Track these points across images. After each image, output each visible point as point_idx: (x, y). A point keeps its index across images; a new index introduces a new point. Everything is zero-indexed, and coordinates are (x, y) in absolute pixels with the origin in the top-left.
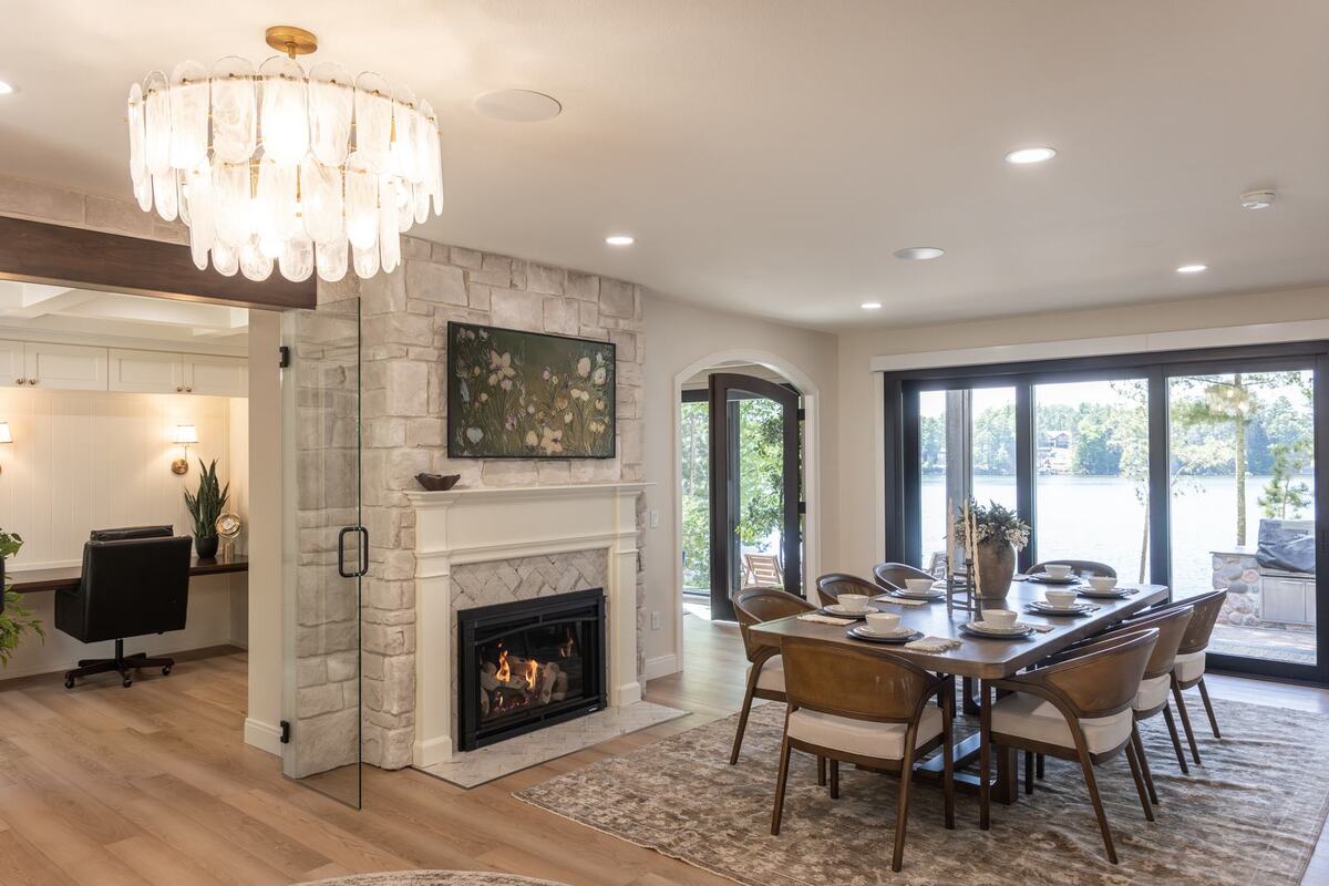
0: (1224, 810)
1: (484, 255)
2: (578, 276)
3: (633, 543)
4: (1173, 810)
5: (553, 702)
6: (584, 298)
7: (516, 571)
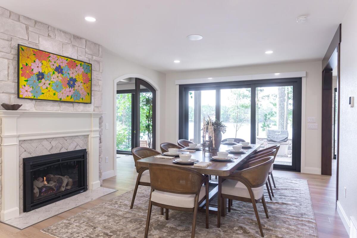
0: (286, 212)
1: (36, 22)
2: (77, 38)
3: (98, 133)
4: (273, 214)
5: (66, 190)
6: (80, 46)
7: (50, 143)
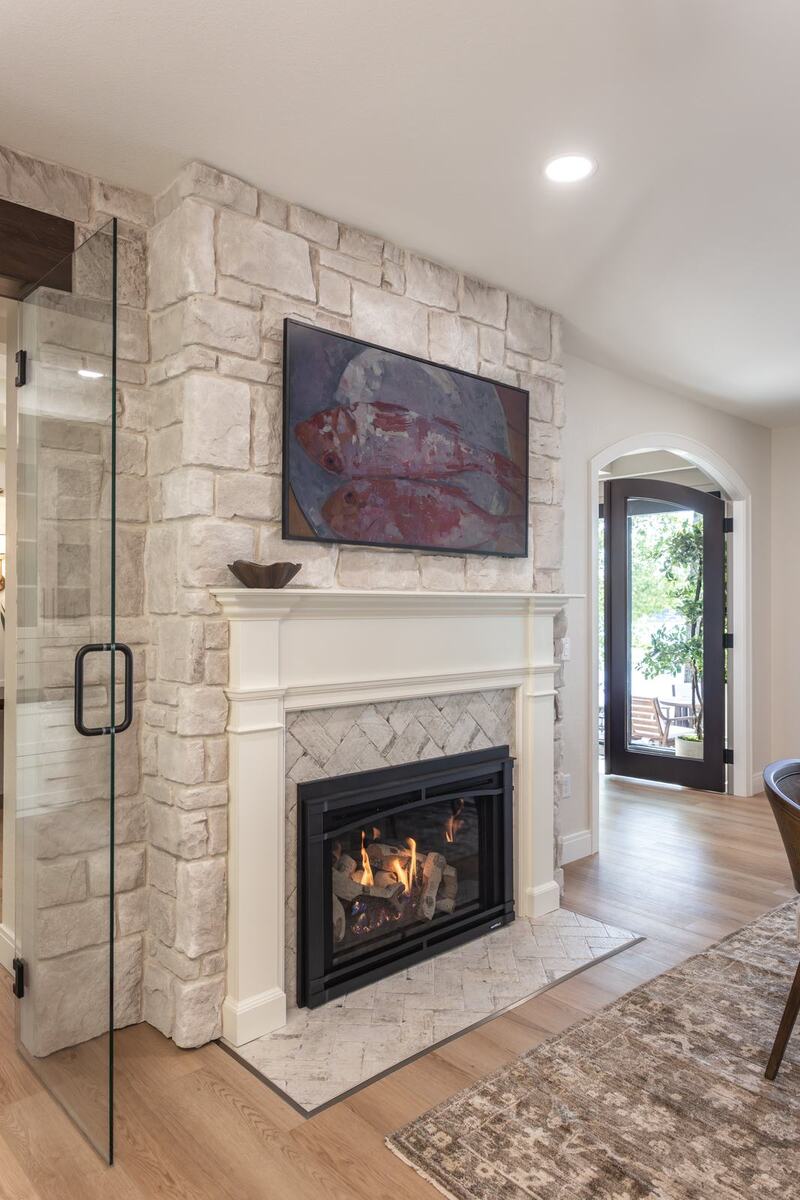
1: (342, 230)
2: (477, 286)
3: (550, 679)
5: (440, 913)
6: (486, 322)
7: (388, 720)
